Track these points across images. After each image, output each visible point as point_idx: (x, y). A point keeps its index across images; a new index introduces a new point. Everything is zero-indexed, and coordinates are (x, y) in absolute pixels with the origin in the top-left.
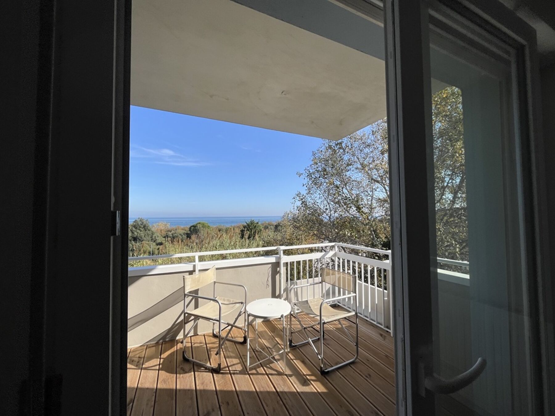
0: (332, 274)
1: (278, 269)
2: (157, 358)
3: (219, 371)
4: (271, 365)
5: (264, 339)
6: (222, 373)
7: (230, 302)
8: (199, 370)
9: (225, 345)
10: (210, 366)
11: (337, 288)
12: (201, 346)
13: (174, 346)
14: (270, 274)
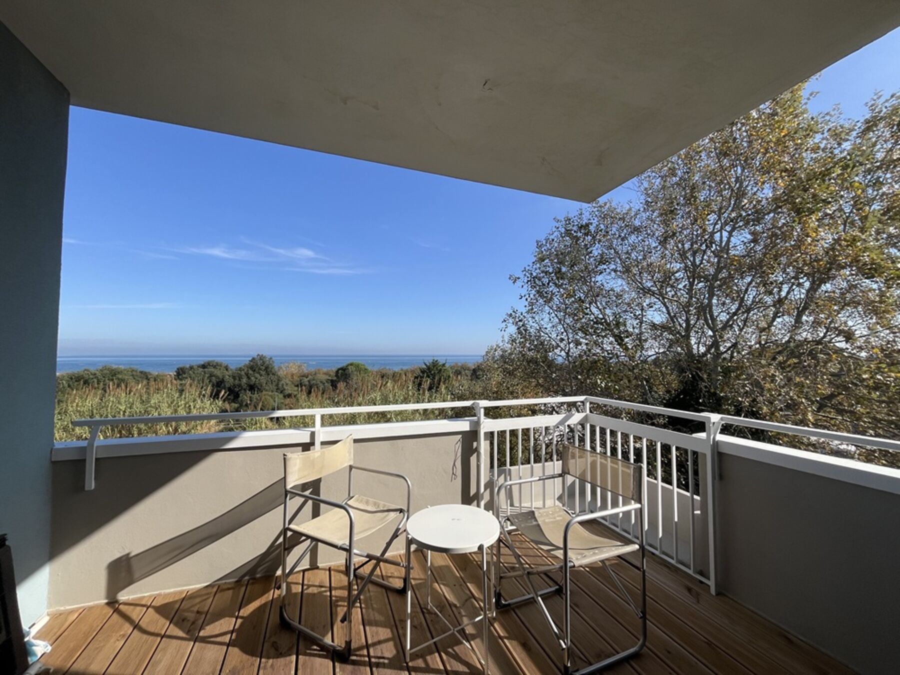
0: (580, 457)
1: (475, 444)
2: (232, 616)
3: (347, 656)
4: (455, 648)
5: (444, 584)
6: (354, 663)
7: (378, 507)
8: (308, 651)
9: (368, 595)
10: (332, 644)
11: (588, 486)
12: (320, 593)
13: (268, 591)
14: (459, 454)
